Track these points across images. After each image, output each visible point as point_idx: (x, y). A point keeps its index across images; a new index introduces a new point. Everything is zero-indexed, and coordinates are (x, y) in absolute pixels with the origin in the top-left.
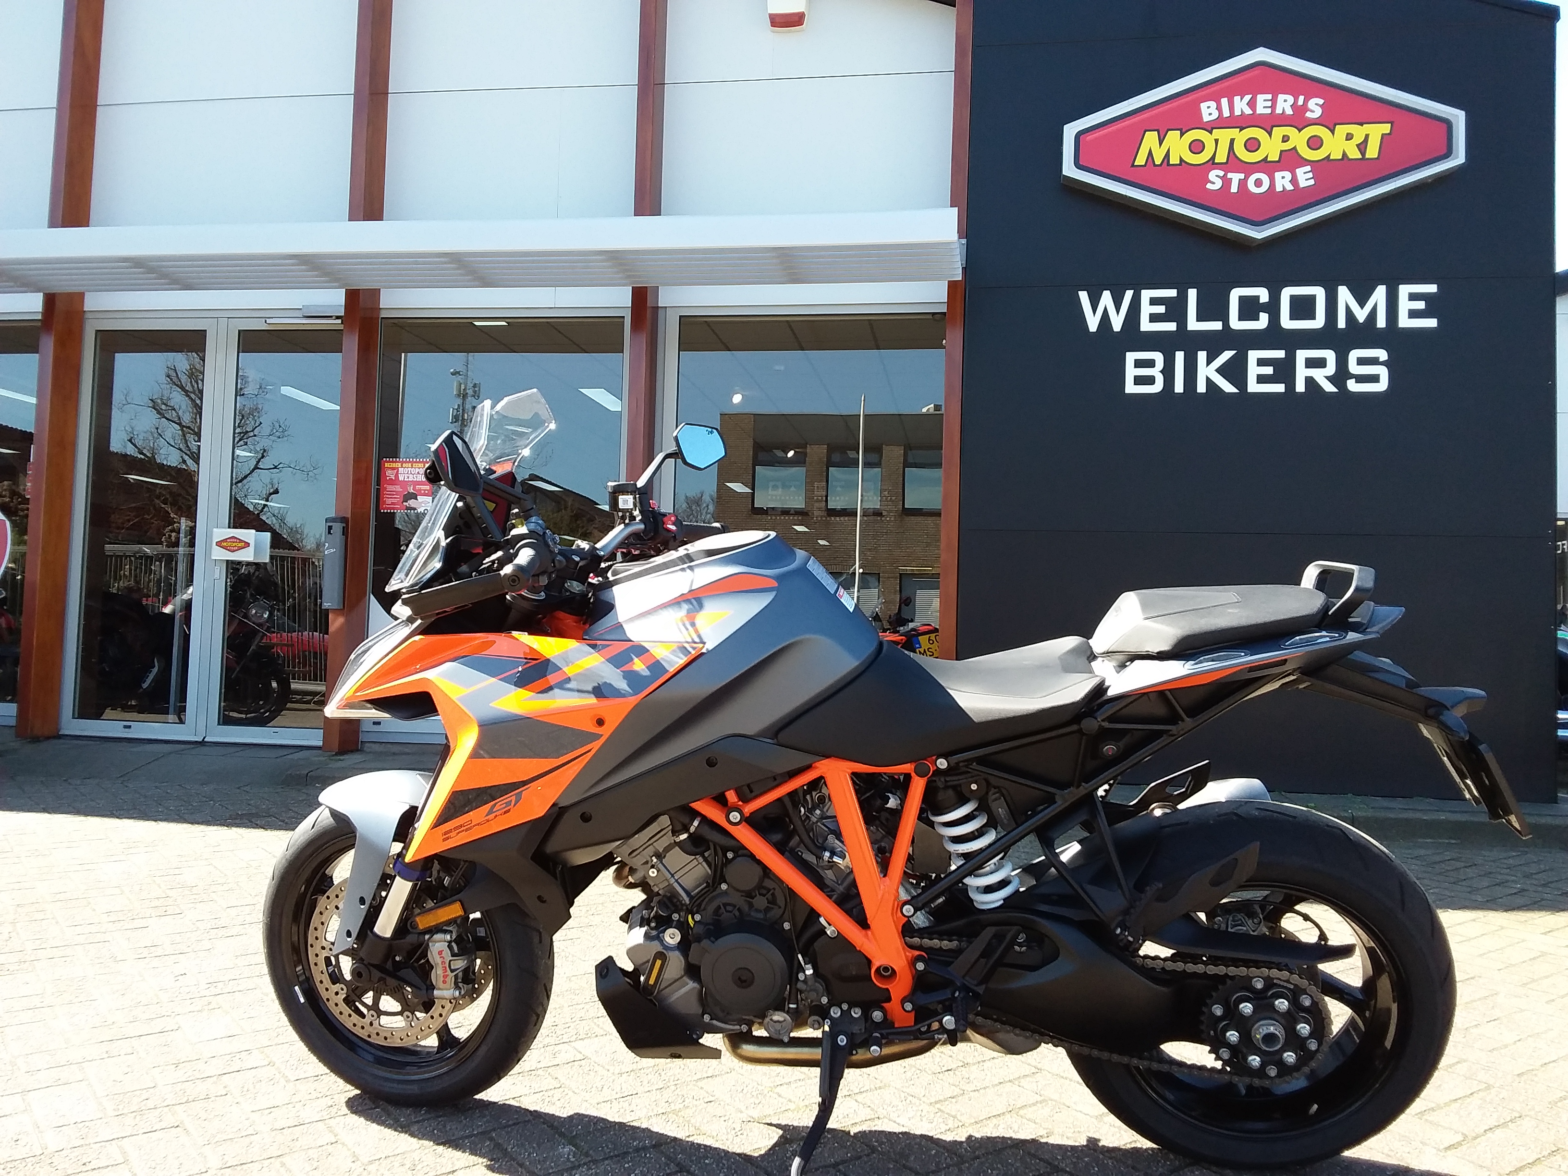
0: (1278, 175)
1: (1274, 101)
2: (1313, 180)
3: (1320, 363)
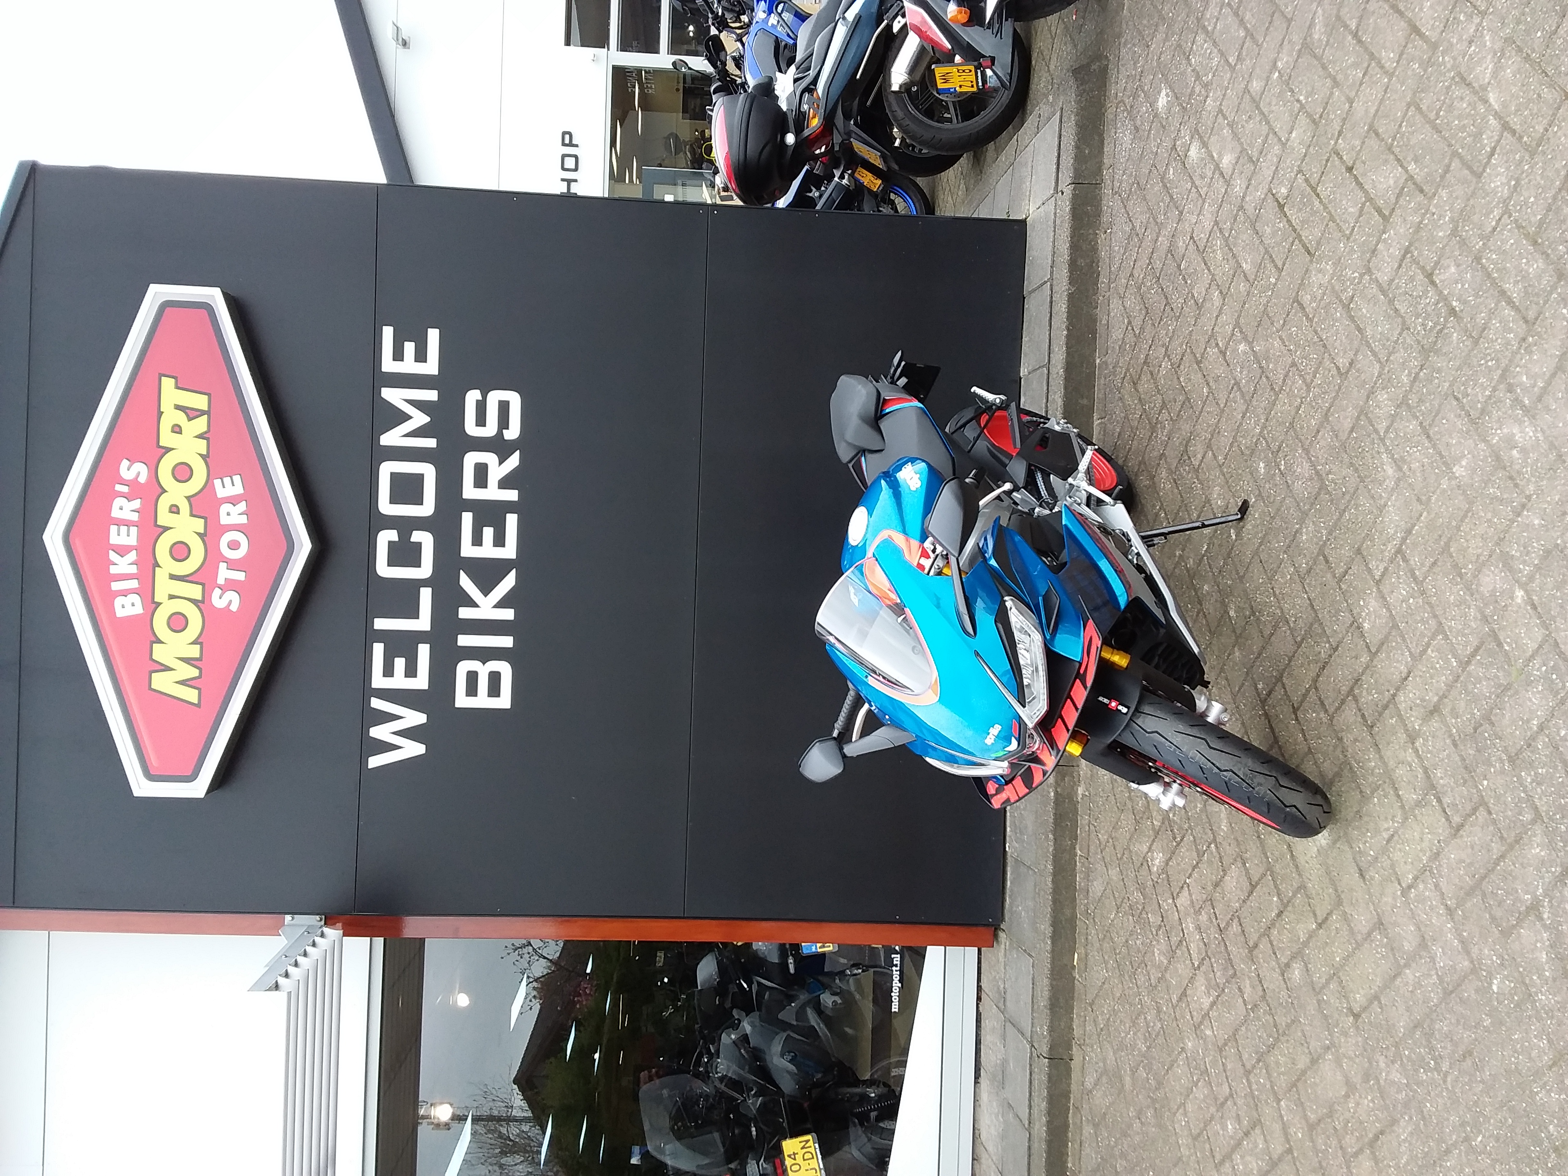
0: (224, 520)
1: (119, 523)
2: (234, 477)
3: (481, 472)
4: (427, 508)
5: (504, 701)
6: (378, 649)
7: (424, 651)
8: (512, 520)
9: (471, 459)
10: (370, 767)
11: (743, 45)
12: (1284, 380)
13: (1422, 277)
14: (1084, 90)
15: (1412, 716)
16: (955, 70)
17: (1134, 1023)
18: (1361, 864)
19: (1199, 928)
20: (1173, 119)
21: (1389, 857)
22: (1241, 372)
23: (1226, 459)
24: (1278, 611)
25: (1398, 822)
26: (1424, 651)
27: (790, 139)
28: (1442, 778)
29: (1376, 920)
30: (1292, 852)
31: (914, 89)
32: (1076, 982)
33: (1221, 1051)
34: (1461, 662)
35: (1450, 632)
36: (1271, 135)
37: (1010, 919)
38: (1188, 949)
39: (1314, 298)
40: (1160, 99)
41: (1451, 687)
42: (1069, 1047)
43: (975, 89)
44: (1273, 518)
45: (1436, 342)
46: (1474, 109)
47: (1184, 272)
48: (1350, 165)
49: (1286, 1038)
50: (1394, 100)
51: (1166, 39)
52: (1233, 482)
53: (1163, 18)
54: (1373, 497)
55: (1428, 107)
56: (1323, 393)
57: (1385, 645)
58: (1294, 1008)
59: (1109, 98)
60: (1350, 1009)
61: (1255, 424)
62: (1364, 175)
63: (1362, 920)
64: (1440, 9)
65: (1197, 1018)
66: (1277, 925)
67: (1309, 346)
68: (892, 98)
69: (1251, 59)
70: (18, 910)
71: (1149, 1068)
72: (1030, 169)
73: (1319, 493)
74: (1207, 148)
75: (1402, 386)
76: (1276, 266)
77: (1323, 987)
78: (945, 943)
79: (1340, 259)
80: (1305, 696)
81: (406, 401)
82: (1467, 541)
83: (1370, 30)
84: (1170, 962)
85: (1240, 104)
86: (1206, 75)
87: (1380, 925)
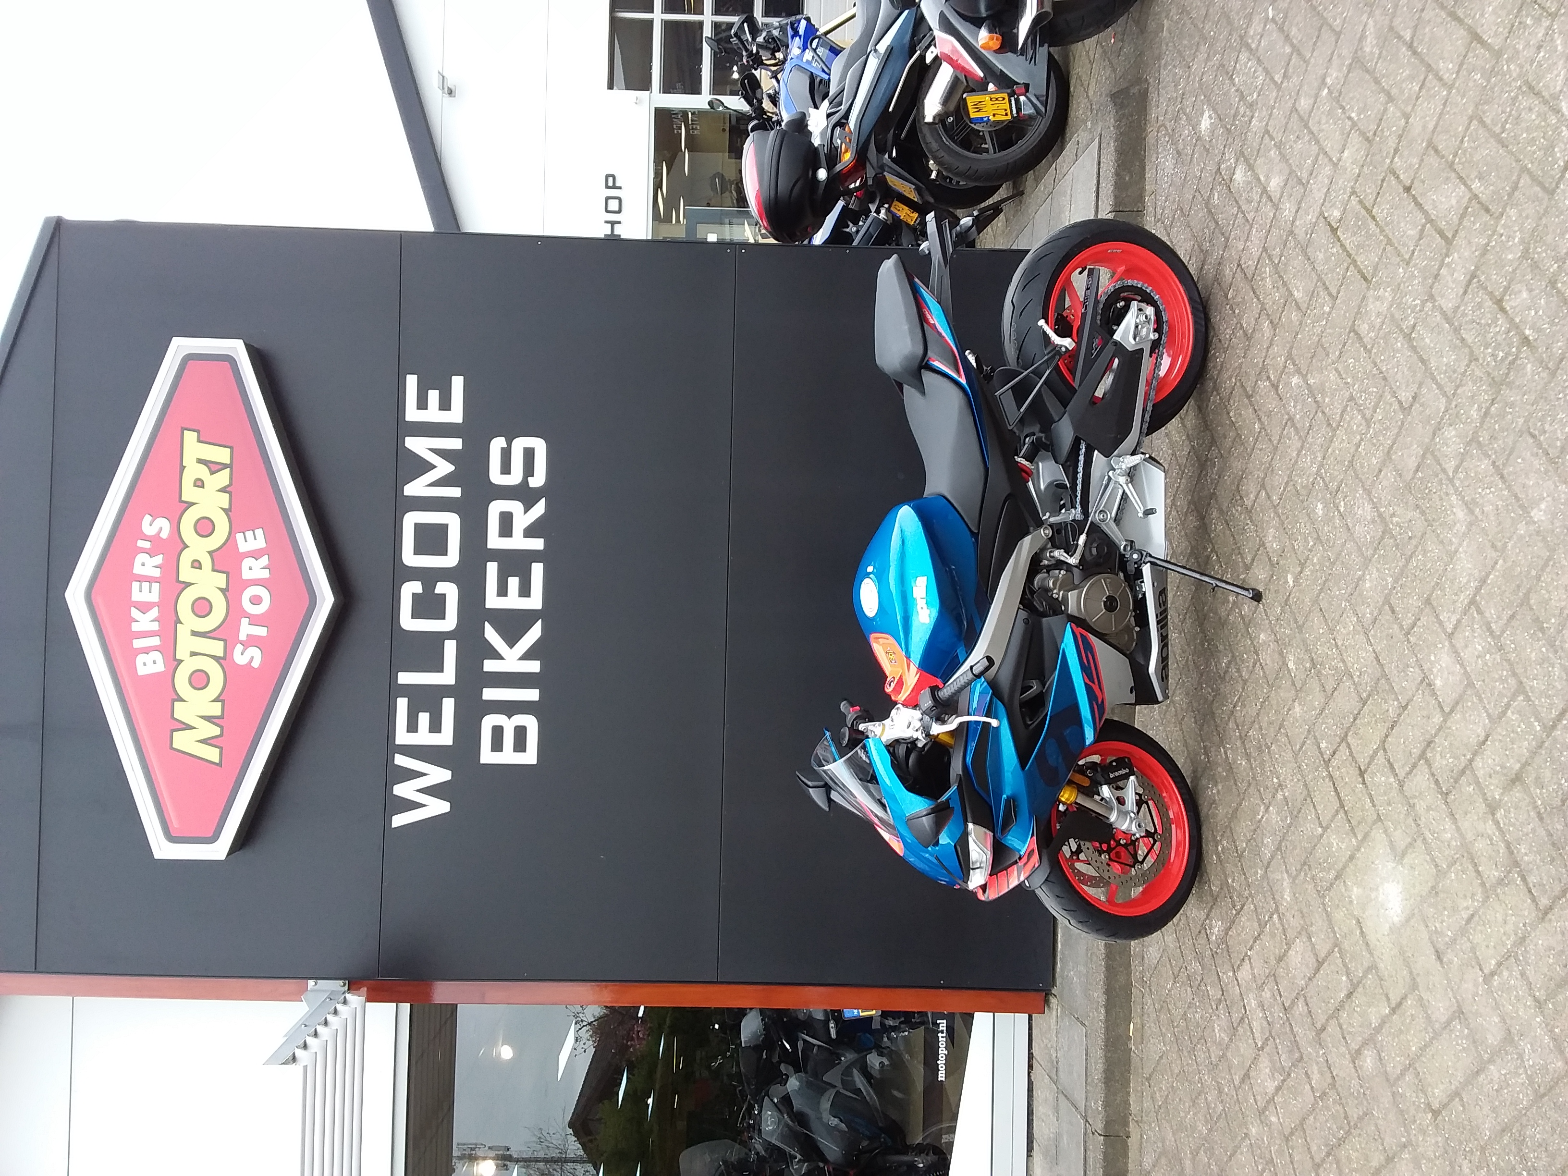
0: (246, 575)
1: (142, 579)
2: (256, 531)
3: (506, 520)
4: (451, 559)
5: (530, 757)
6: (402, 704)
7: (448, 705)
8: (537, 570)
9: (496, 508)
10: (394, 825)
11: (778, 82)
12: (1342, 416)
13: (1490, 303)
14: (1124, 115)
15: (1490, 784)
16: (988, 98)
17: (1194, 1102)
18: (1438, 946)
19: (1261, 1005)
20: (1217, 141)
21: (1469, 939)
22: (1295, 407)
23: (1281, 499)
24: (1341, 664)
25: (1478, 901)
26: (1504, 713)
27: (822, 174)
28: (1526, 854)
29: (1455, 1008)
30: (1361, 928)
31: (951, 119)
32: (1132, 1054)
33: (1287, 1140)
34: (1545, 727)
35: (1532, 692)
36: (1321, 156)
37: (1062, 984)
38: (1250, 1027)
39: (1372, 327)
40: (1203, 122)
41: (1535, 753)
42: (1126, 1124)
43: (1009, 117)
44: (1333, 564)
45: (1508, 374)
46: (1545, 120)
47: (1231, 302)
48: (1408, 183)
49: (1358, 1131)
50: (1454, 113)
51: (1208, 59)
52: (1288, 523)
53: (1204, 38)
54: (1442, 542)
55: (1493, 120)
56: (1385, 429)
57: (1460, 706)
58: (1367, 1100)
59: (1150, 123)
60: (1429, 1105)
61: (1311, 462)
62: (1423, 195)
63: (1441, 1008)
64: (1503, 13)
65: (1261, 1103)
66: (1347, 1007)
67: (1367, 379)
68: (926, 130)
69: (1299, 77)
70: (39, 975)
71: (1210, 1151)
72: (1068, 197)
73: (1382, 538)
74: (1253, 171)
75: (1472, 421)
76: (1330, 294)
77: (1398, 1079)
78: (993, 1009)
79: (1399, 285)
80: (1372, 758)
81: (430, 450)
82: (1549, 592)
83: (1427, 40)
84: (1231, 1039)
85: (1287, 123)
86: (1251, 94)
87: (1460, 1013)
